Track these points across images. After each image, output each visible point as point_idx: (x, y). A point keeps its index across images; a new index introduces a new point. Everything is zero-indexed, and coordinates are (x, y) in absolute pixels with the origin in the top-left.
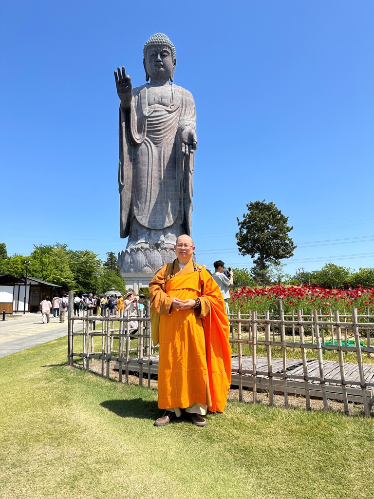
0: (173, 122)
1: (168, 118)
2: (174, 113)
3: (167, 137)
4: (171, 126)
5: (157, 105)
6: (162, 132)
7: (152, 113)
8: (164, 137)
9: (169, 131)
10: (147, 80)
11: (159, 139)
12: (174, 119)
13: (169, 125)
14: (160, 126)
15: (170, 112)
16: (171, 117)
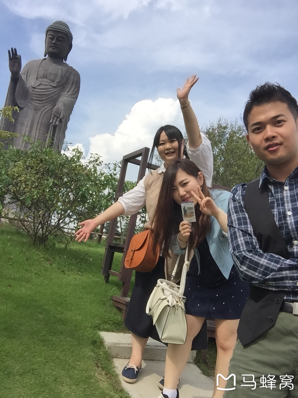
0: (55, 95)
1: (50, 92)
2: (59, 88)
3: (46, 107)
4: (52, 98)
5: (45, 80)
6: (43, 102)
7: (39, 85)
8: (44, 106)
9: (49, 102)
10: (45, 56)
11: (39, 107)
12: (56, 93)
13: (51, 97)
14: (43, 97)
15: (54, 87)
16: (53, 91)
